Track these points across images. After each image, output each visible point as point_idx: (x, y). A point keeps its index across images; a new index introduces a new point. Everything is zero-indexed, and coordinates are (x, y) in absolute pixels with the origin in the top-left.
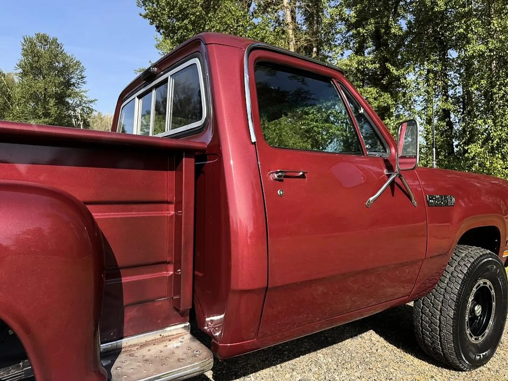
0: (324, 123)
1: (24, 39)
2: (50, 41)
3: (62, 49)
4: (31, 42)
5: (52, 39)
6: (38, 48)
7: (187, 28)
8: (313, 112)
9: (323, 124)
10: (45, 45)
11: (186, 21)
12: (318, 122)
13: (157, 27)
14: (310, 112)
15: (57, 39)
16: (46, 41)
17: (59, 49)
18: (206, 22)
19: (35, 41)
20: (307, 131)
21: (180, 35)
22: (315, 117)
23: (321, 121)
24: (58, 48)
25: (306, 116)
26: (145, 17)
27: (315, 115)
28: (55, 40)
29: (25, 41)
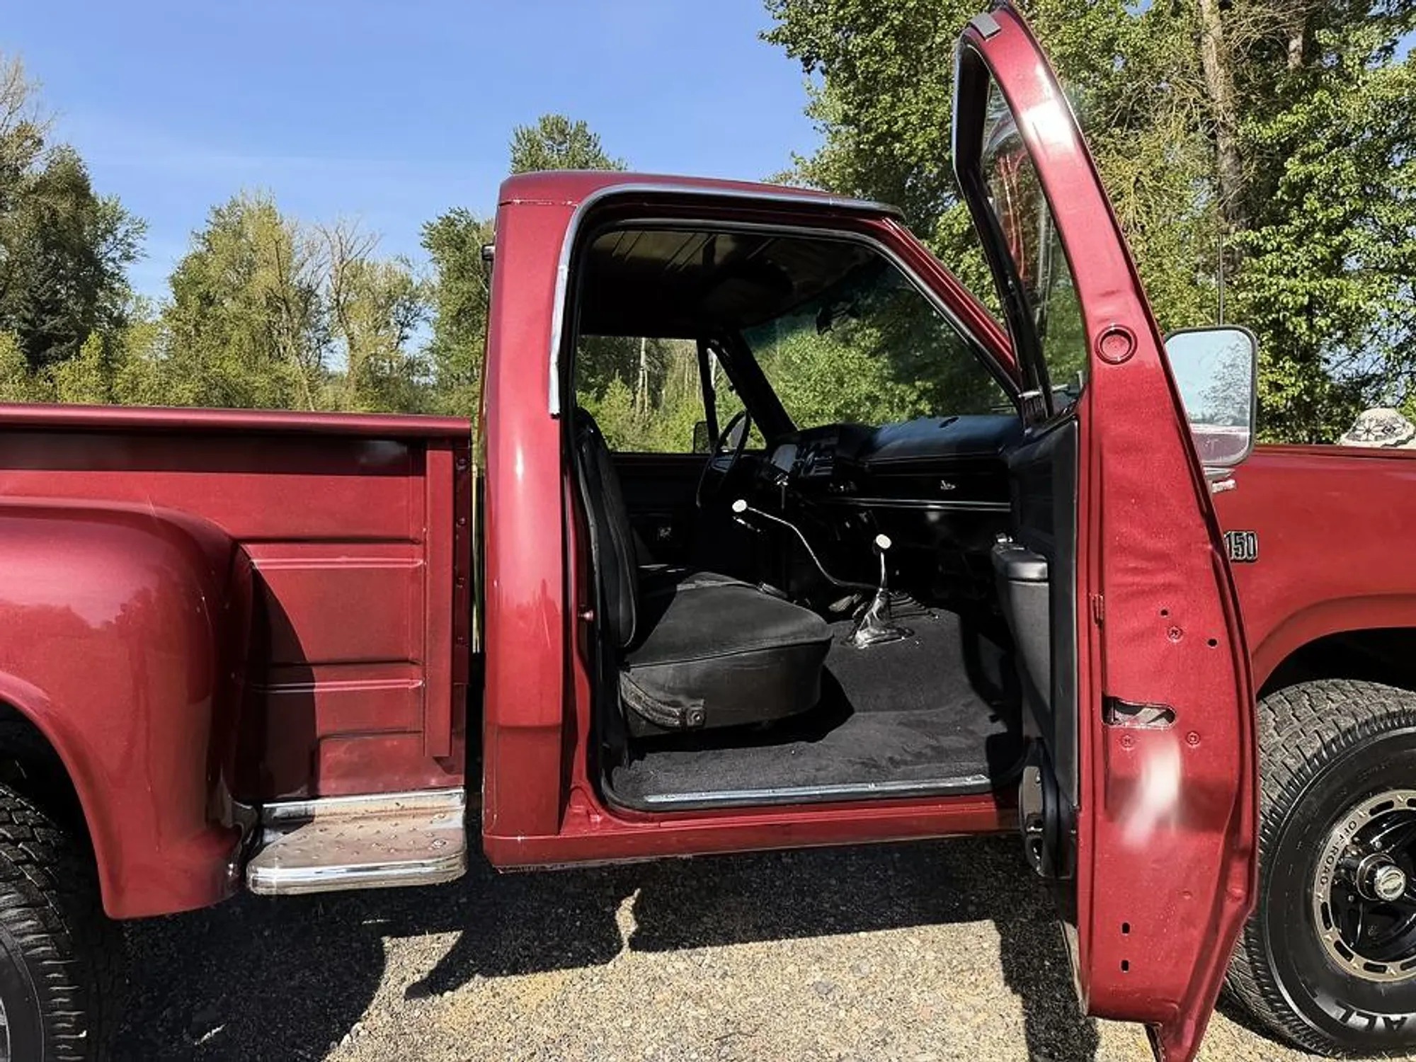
0: (1318, 279)
1: (517, 134)
2: (572, 132)
3: (598, 148)
4: (529, 140)
5: (574, 126)
6: (547, 151)
7: (880, 51)
8: (1280, 245)
9: (1313, 283)
10: (561, 144)
11: (878, 33)
12: (1296, 276)
13: (807, 61)
14: (1269, 247)
15: (585, 124)
16: (562, 132)
17: (591, 147)
18: (936, 24)
19: (539, 137)
20: (1257, 307)
21: (862, 72)
22: (1285, 262)
23: (1307, 272)
24: (588, 146)
25: (1254, 260)
26: (775, 38)
27: (1288, 253)
28: (582, 128)
29: (519, 140)
